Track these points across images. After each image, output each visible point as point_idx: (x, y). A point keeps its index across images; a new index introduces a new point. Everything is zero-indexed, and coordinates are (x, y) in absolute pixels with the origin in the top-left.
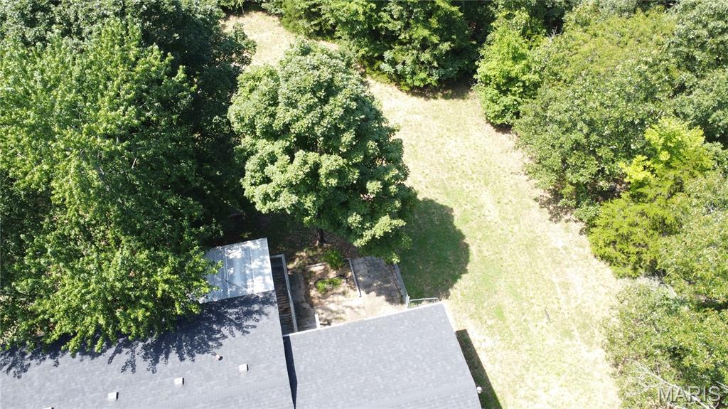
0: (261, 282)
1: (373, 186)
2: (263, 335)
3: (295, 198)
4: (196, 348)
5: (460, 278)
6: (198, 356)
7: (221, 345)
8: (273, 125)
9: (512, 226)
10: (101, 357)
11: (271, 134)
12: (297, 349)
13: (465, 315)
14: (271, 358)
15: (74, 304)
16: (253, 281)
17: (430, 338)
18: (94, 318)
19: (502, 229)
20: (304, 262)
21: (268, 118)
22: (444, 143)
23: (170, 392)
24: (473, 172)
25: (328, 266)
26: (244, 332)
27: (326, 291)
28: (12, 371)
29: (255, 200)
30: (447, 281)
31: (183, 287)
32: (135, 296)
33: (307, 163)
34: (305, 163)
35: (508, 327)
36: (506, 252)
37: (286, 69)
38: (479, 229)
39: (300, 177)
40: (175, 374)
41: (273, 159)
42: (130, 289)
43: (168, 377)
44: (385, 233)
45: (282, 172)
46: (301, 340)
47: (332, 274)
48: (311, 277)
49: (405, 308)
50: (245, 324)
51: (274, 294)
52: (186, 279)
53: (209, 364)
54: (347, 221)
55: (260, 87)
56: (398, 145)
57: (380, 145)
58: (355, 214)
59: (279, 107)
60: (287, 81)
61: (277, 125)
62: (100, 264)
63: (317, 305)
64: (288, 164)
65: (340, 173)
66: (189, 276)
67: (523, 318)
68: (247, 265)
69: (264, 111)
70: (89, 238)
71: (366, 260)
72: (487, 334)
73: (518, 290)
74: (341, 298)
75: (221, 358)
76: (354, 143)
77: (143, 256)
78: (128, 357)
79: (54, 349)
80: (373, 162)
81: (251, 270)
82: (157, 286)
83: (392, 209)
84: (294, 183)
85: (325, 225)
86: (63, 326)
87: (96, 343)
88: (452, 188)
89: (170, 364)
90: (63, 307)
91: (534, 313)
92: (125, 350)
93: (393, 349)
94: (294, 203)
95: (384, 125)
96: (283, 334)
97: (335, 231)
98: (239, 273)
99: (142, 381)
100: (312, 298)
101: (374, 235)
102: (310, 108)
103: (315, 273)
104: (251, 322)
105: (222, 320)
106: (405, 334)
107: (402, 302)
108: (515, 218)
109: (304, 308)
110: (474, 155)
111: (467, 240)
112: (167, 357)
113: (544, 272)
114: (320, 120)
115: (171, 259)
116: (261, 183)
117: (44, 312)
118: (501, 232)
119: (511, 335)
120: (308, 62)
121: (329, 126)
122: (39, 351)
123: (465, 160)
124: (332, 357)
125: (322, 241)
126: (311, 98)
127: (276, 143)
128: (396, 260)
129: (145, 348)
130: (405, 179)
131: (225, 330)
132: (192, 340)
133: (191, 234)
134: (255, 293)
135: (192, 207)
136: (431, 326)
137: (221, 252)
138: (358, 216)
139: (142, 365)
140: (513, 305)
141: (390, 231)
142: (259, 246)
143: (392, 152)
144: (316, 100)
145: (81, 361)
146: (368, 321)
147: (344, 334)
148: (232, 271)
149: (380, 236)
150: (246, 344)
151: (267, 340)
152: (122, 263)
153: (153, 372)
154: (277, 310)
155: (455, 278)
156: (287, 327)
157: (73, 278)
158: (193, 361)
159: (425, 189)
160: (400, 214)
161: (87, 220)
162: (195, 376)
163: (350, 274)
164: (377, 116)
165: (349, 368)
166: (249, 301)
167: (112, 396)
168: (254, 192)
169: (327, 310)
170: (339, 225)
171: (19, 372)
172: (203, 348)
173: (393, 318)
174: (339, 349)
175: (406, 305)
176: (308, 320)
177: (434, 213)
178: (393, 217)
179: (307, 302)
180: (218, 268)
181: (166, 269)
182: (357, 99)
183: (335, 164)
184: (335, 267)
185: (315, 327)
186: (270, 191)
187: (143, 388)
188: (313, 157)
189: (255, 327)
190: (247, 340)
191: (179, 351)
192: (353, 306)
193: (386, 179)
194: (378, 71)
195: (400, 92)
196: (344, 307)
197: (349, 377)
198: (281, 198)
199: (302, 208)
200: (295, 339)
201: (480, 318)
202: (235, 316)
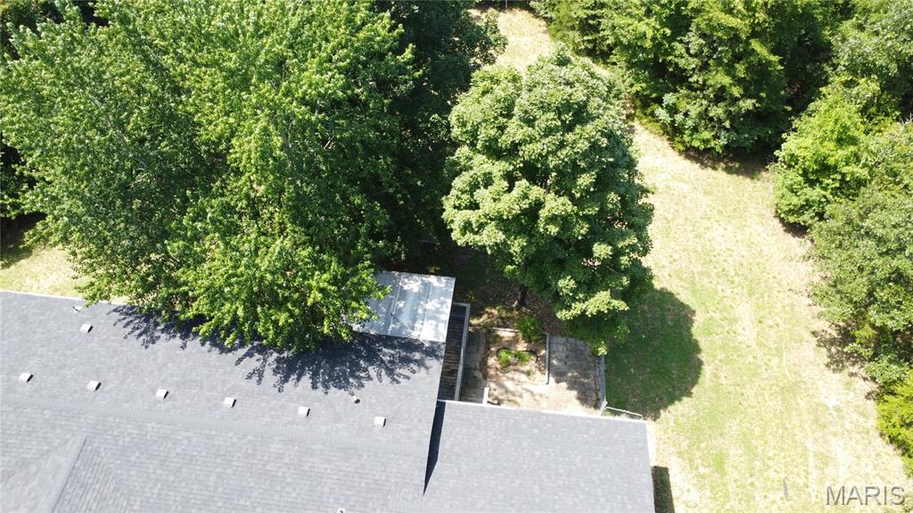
0: (432, 328)
1: (601, 250)
2: (415, 391)
3: (501, 236)
4: (334, 380)
5: (680, 400)
6: (333, 390)
7: (363, 386)
8: (500, 140)
9: (769, 357)
10: (230, 355)
11: (494, 151)
12: (450, 421)
13: (672, 449)
14: (416, 420)
15: (217, 284)
16: (422, 324)
17: (617, 460)
18: (234, 307)
19: (754, 357)
20: (492, 322)
21: (496, 130)
22: (708, 228)
23: (290, 419)
24: (737, 274)
25: (520, 335)
26: (394, 380)
27: (508, 363)
29: (453, 226)
30: (661, 399)
31: (338, 304)
32: (283, 295)
33: (528, 198)
34: (525, 196)
35: (725, 485)
36: (752, 389)
37: (533, 76)
38: (723, 347)
39: (514, 212)
40: (302, 402)
41: (488, 181)
42: (280, 286)
43: (293, 402)
44: (599, 312)
45: (495, 200)
46: (458, 411)
47: (522, 347)
48: (495, 342)
49: (597, 415)
50: (398, 371)
51: (443, 347)
52: (343, 296)
53: (342, 404)
54: (557, 284)
55: (496, 91)
56: (648, 212)
57: (623, 201)
58: (569, 278)
59: (512, 120)
60: (530, 90)
61: (505, 141)
62: (257, 249)
63: (492, 377)
64: (505, 192)
65: (564, 221)
66: (349, 293)
67: (750, 480)
68: (422, 303)
69: (492, 120)
70: (256, 216)
71: (568, 342)
72: (694, 484)
73: (753, 441)
74: (523, 377)
75: (358, 401)
76: (592, 189)
77: (305, 253)
78: (258, 365)
79: (185, 328)
80: (610, 224)
81: (425, 310)
82: (310, 293)
83: (617, 285)
84: (505, 217)
85: (529, 280)
86: (200, 306)
87: (229, 336)
88: (703, 286)
89: (299, 388)
90: (207, 283)
91: (767, 479)
92: (257, 356)
93: (566, 459)
94: (498, 241)
95: (636, 181)
96: (438, 398)
97: (539, 292)
98: (409, 310)
99: (265, 397)
101: (585, 311)
102: (549, 131)
103: (501, 338)
104: (405, 371)
105: (372, 357)
106: (587, 446)
107: (596, 406)
108: (777, 349)
109: (475, 377)
110: (744, 253)
111: (703, 356)
112: (298, 380)
113: (797, 431)
114: (557, 150)
115: (334, 265)
116: (466, 208)
117: (185, 283)
118: (752, 360)
119: (727, 496)
120: (562, 75)
121: (566, 160)
122: (172, 326)
123: (731, 256)
124: (489, 444)
125: (522, 303)
126: (555, 120)
127: (497, 163)
128: (602, 351)
129: (278, 360)
130: (646, 251)
131: (372, 371)
132: (332, 369)
133: (366, 245)
134: (421, 339)
135: (377, 214)
136: (623, 447)
137: (395, 278)
138: (573, 282)
139: (270, 378)
140: (741, 459)
141: (606, 312)
142: (443, 285)
143: (637, 216)
144: (559, 123)
145: (209, 351)
146: (547, 415)
147: (512, 421)
148: (401, 305)
149: (592, 314)
150: (392, 396)
151: (418, 399)
152: (279, 253)
153: (279, 391)
154: (441, 366)
155: (672, 398)
156: (446, 391)
157: (225, 255)
158: (326, 393)
159: (668, 278)
160: (625, 295)
161: (258, 195)
162: (323, 412)
163: (543, 352)
164: (631, 165)
165: (505, 464)
166: (411, 345)
167: (229, 401)
168: (454, 215)
169: (502, 386)
170: (547, 286)
171: (148, 342)
172: (342, 383)
173: (578, 421)
174: (500, 437)
175: (600, 412)
176: (475, 393)
177: (669, 310)
178: (614, 295)
179: (481, 370)
180: (385, 294)
181: (325, 276)
182: (609, 135)
183: (561, 208)
184: (528, 339)
185: (481, 402)
186: (473, 220)
187: (263, 405)
188: (536, 192)
189: (408, 378)
190: (395, 390)
191: (314, 376)
192: (535, 392)
193: (620, 246)
194: (650, 117)
195: (671, 150)
196: (523, 389)
197: (501, 475)
198: (485, 232)
199: (506, 252)
200: (451, 408)
201: (691, 461)
202: (388, 358)
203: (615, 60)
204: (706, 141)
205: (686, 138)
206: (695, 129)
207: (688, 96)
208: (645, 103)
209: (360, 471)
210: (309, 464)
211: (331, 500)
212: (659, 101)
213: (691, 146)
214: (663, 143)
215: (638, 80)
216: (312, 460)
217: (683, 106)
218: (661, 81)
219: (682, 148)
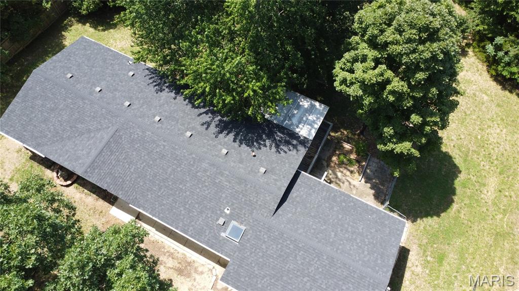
0: (307, 131)
1: (415, 119)
2: (287, 161)
3: (360, 93)
4: (246, 141)
5: (432, 217)
6: (244, 146)
7: (260, 149)
8: (378, 38)
9: (497, 213)
10: (196, 110)
11: (373, 43)
12: (300, 183)
13: (416, 241)
14: (282, 176)
15: (200, 71)
16: (303, 126)
17: (382, 236)
18: (205, 85)
19: (487, 210)
20: (342, 138)
21: (378, 31)
22: (490, 126)
23: (217, 153)
24: (497, 159)
25: (355, 150)
26: (278, 151)
27: (343, 163)
28: (156, 87)
29: (337, 79)
31: (261, 101)
32: (232, 87)
33: (383, 76)
34: (382, 75)
35: (439, 271)
36: (478, 226)
37: (412, 4)
38: (470, 197)
39: (372, 81)
40: (225, 146)
41: (364, 59)
42: (233, 82)
43: (221, 145)
44: (402, 153)
45: (364, 71)
46: (306, 179)
47: (353, 156)
48: (340, 149)
49: (381, 208)
50: (282, 147)
51: (310, 142)
52: (266, 97)
53: (246, 154)
55: (387, 8)
56: (454, 105)
57: (440, 95)
58: (391, 128)
59: (390, 28)
60: (407, 13)
61: (381, 39)
62: (226, 58)
63: (331, 167)
64: (371, 69)
65: (399, 96)
66: (268, 96)
67: (455, 274)
68: (307, 115)
69: (378, 25)
70: (231, 40)
71: (379, 163)
72: (421, 264)
73: (467, 255)
74: (348, 173)
75: (255, 156)
76: (423, 82)
77: (251, 68)
78: (209, 119)
79: (178, 89)
80: (428, 105)
81: (307, 119)
82: (247, 90)
83: (417, 141)
84: (366, 83)
85: (368, 122)
86: (188, 80)
87: (198, 100)
88: (472, 159)
89: (226, 139)
90: (195, 68)
92: (210, 115)
93: (355, 225)
94: (358, 95)
95: (454, 85)
96: (298, 169)
97: (372, 130)
98: (299, 116)
99: (207, 138)
100: (332, 162)
101: (394, 149)
102: (409, 41)
103: (344, 148)
104: (285, 148)
105: (270, 135)
106: (369, 222)
107: (383, 203)
108: (504, 210)
109: (322, 164)
110: (508, 148)
111: (456, 198)
112: (228, 134)
113: (497, 259)
114: (410, 53)
115: (264, 80)
116: (347, 71)
117: (184, 65)
118: (485, 211)
119: (438, 277)
120: (431, 8)
121: (413, 60)
122: (172, 86)
123: (498, 147)
124: (316, 202)
125: (362, 133)
126: (415, 34)
127: (372, 51)
128: (396, 174)
129: (220, 121)
130: (443, 127)
131: (268, 142)
132: (247, 135)
133: (286, 74)
134: (300, 134)
135: (298, 59)
136: (388, 229)
137: (297, 97)
138: (392, 131)
139: (213, 129)
140: (455, 261)
141: (406, 154)
142: (321, 109)
143: (446, 106)
144: (417, 38)
145: (187, 105)
146: (353, 198)
147: (333, 195)
148: (295, 112)
149: (397, 152)
150: (274, 159)
151: (287, 165)
152: (237, 64)
153: (216, 137)
154: (306, 152)
155: (427, 214)
156: (304, 166)
157: (208, 57)
158: (240, 146)
159: (452, 147)
160: (420, 148)
161: (235, 29)
162: (235, 155)
163: (364, 163)
164: (453, 75)
165: (321, 216)
166: (294, 136)
167: (189, 134)
168: (339, 73)
169: (335, 174)
170: (377, 128)
171: (158, 90)
172: (250, 144)
174: (323, 201)
175: (383, 207)
176: (319, 173)
177: (446, 165)
178: (414, 146)
179: (327, 161)
180: (288, 104)
181: (258, 84)
182: (446, 53)
183: (400, 87)
184: (358, 153)
185: (321, 179)
186: (348, 79)
187: (205, 141)
188: (389, 74)
189: (286, 152)
190: (276, 156)
191: (236, 135)
192: (351, 184)
193: (427, 120)
194: (481, 48)
195: (486, 73)
196: (346, 179)
197: (317, 220)
198: (353, 87)
199: (360, 102)
200: (303, 176)
201: (425, 251)
202: (279, 139)
203: (473, 6)
204: (512, 74)
205: (500, 68)
206: (509, 64)
207: (513, 42)
208: (481, 39)
209: (244, 192)
210: (219, 180)
211: (224, 202)
212: (492, 40)
213: (501, 74)
214: (483, 67)
215: (483, 23)
216: (221, 178)
217: (507, 47)
218: (499, 27)
219: (494, 73)
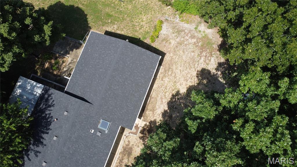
0: (38, 89)
1: (28, 21)
2: (59, 99)
4: (47, 126)
5: (87, 19)
6: (50, 127)
7: (52, 117)
10: (25, 163)
12: (72, 91)
13: (101, 27)
14: (69, 101)
16: (35, 92)
17: (100, 44)
20: (41, 69)
23: (57, 143)
25: (49, 61)
26: (53, 106)
27: (58, 68)
30: (85, 24)
35: (115, 17)
40: (52, 138)
43: (51, 141)
44: (51, 31)
46: (70, 87)
47: (53, 61)
48: (49, 70)
49: (84, 45)
50: (50, 104)
51: (46, 87)
52: (15, 116)
53: (56, 125)
54: (36, 41)
58: (35, 36)
63: (61, 74)
67: (116, 9)
68: (27, 90)
71: (56, 46)
72: (113, 25)
73: (106, 3)
74: (64, 64)
78: (33, 153)
81: (30, 89)
83: (43, 22)
87: (18, 162)
89: (46, 138)
92: (29, 153)
93: (95, 58)
96: (63, 92)
98: (28, 95)
99: (46, 151)
100: (57, 74)
101: (49, 35)
103: (48, 67)
104: (51, 101)
105: (43, 111)
106: (93, 51)
107: (81, 44)
109: (59, 80)
111: (76, 5)
112: (43, 138)
119: (118, 17)
124: (83, 80)
125: (37, 57)
128: (64, 35)
129: (33, 145)
130: (34, 8)
131: (47, 112)
132: (43, 126)
134: (40, 93)
136: (96, 40)
137: (13, 97)
138: (37, 36)
139: (40, 148)
140: (110, 9)
141: (52, 29)
142: (22, 81)
146: (79, 60)
147: (78, 71)
148: (25, 97)
149: (51, 34)
150: (58, 108)
151: (62, 99)
153: (46, 146)
154: (53, 89)
156: (62, 90)
158: (51, 129)
159: (44, 4)
160: (48, 20)
162: (57, 131)
163: (57, 55)
165: (91, 77)
166: (42, 96)
167: (44, 164)
169: (65, 72)
170: (35, 45)
172: (49, 123)
173: (84, 51)
174: (82, 77)
176: (65, 81)
177: (56, 9)
178: (46, 24)
179: (57, 77)
180: (20, 101)
184: (51, 59)
185: (68, 80)
187: (49, 152)
189: (53, 101)
190: (56, 106)
191: (44, 133)
192: (70, 62)
193: (29, 14)
196: (68, 65)
197: (94, 79)
200: (68, 89)
201: (106, 23)
202: (44, 106)
209: (80, 123)
210: (74, 139)
211: (87, 134)
